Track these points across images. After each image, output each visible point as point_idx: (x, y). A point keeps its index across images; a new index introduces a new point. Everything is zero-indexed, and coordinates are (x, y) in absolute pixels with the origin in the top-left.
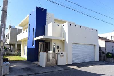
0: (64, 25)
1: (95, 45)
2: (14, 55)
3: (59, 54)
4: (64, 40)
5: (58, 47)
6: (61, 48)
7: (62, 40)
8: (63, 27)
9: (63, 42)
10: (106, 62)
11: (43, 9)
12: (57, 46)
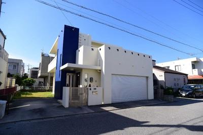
0: (100, 49)
1: (147, 77)
2: (45, 91)
3: (90, 89)
4: (100, 70)
5: (91, 80)
6: (96, 81)
7: (97, 70)
8: (100, 51)
9: (99, 72)
10: (163, 100)
11: (73, 28)
12: (91, 78)
